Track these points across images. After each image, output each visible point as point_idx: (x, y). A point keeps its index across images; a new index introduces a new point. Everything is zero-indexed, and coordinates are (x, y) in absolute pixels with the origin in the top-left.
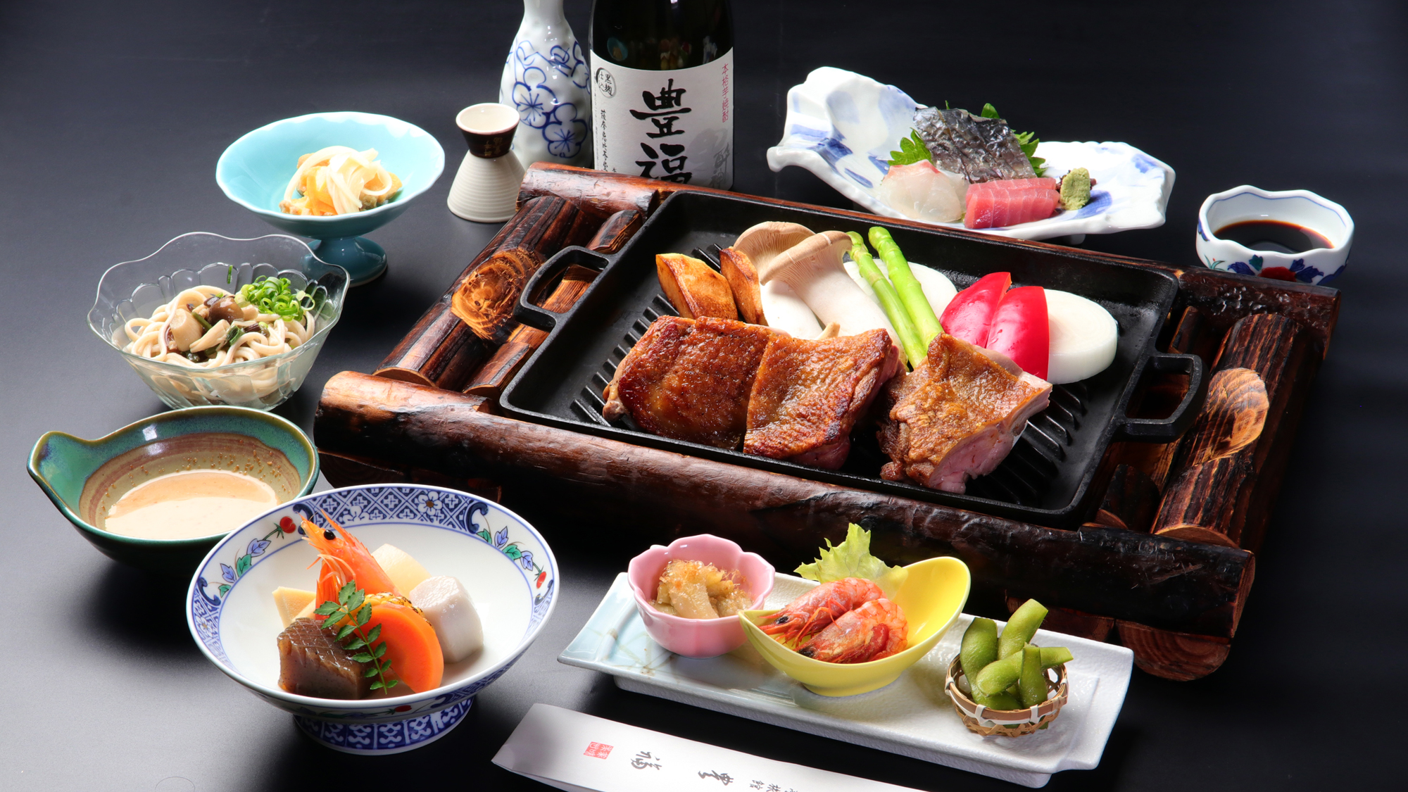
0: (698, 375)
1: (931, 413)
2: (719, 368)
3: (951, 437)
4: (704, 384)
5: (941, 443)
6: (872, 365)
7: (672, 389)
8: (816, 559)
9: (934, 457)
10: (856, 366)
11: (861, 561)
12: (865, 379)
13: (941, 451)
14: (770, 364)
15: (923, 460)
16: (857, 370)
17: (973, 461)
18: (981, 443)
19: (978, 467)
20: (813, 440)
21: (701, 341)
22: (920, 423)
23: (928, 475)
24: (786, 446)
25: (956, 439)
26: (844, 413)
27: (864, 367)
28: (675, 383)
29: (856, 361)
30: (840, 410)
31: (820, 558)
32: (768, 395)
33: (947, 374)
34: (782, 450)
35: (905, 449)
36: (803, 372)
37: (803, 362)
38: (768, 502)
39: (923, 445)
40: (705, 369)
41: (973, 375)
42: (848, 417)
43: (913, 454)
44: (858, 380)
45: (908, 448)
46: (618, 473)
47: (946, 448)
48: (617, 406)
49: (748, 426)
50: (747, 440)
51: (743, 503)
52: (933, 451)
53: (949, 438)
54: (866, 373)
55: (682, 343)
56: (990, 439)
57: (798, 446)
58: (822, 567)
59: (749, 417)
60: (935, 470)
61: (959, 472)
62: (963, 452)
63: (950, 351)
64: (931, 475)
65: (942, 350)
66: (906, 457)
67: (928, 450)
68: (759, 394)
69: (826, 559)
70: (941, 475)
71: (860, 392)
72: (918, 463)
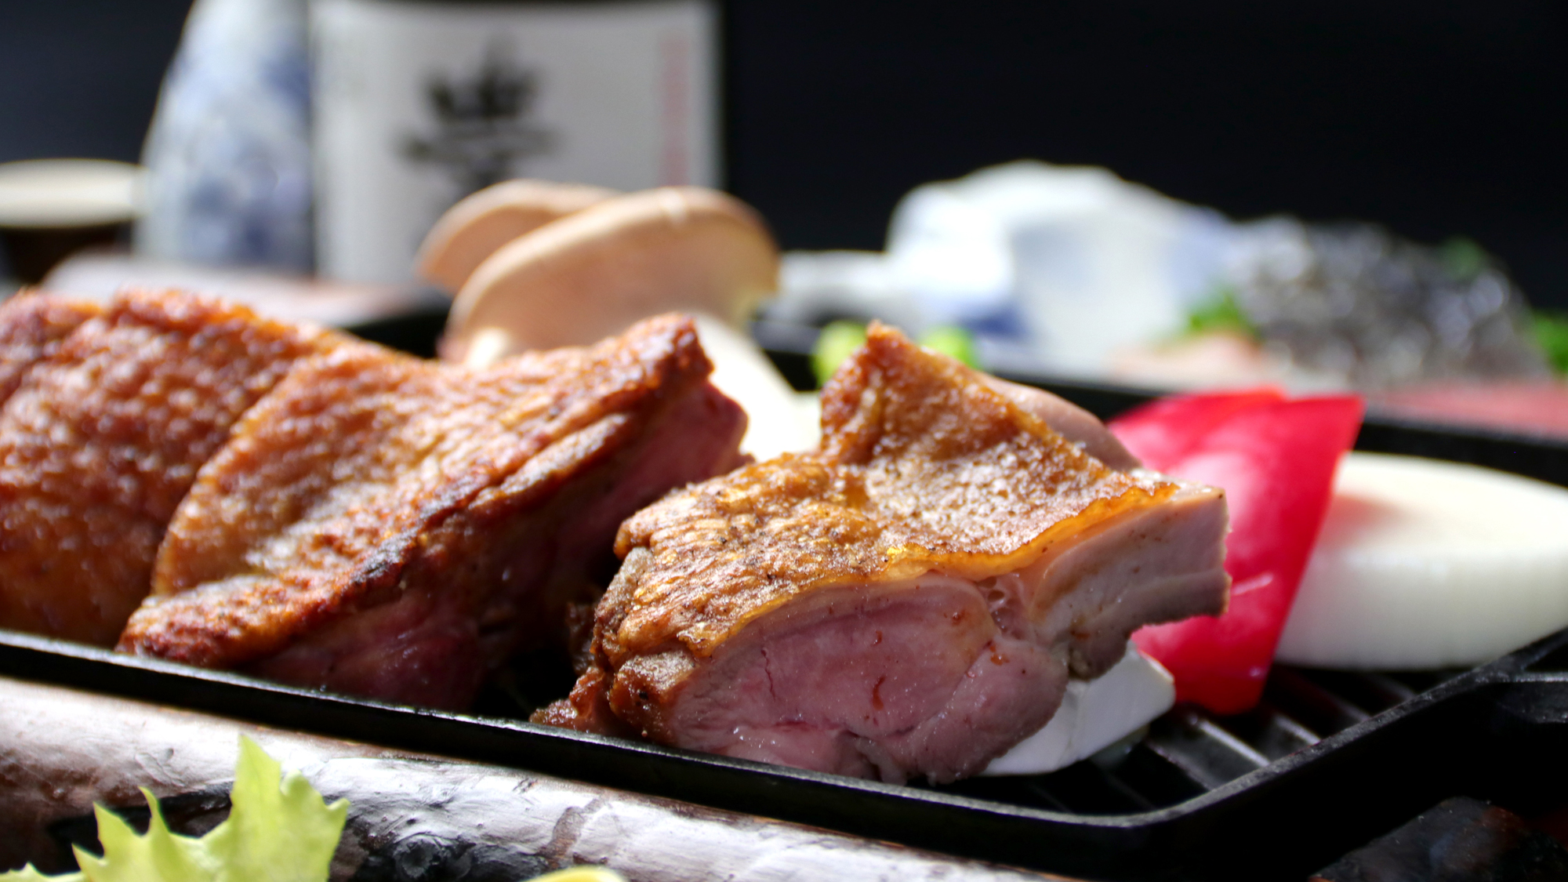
0: (56, 448)
1: (742, 521)
2: (129, 432)
3: (782, 575)
4: (71, 475)
5: (733, 591)
6: (607, 406)
9: (697, 631)
12: (570, 440)
13: (727, 611)
14: (295, 409)
15: (662, 640)
16: (552, 418)
17: (877, 701)
18: (908, 634)
19: (902, 733)
20: (318, 593)
21: (100, 351)
22: (689, 537)
23: (663, 687)
24: (236, 622)
25: (795, 580)
27: (578, 406)
29: (560, 397)
30: (435, 506)
33: (863, 453)
34: (220, 638)
35: (612, 613)
37: (404, 418)
39: (673, 596)
40: (84, 429)
41: (954, 455)
42: (461, 526)
43: (630, 627)
44: (544, 442)
45: (624, 608)
47: (747, 606)
49: (158, 584)
50: (134, 625)
52: (700, 609)
53: (771, 578)
54: (579, 424)
55: (42, 359)
56: (945, 628)
57: (270, 617)
59: (164, 565)
60: (694, 675)
61: (815, 727)
62: (825, 643)
63: (887, 380)
64: (677, 690)
65: (865, 381)
66: (609, 640)
67: (687, 608)
68: (225, 490)
69: (122, 859)
70: (731, 715)
71: (535, 471)
72: (642, 655)
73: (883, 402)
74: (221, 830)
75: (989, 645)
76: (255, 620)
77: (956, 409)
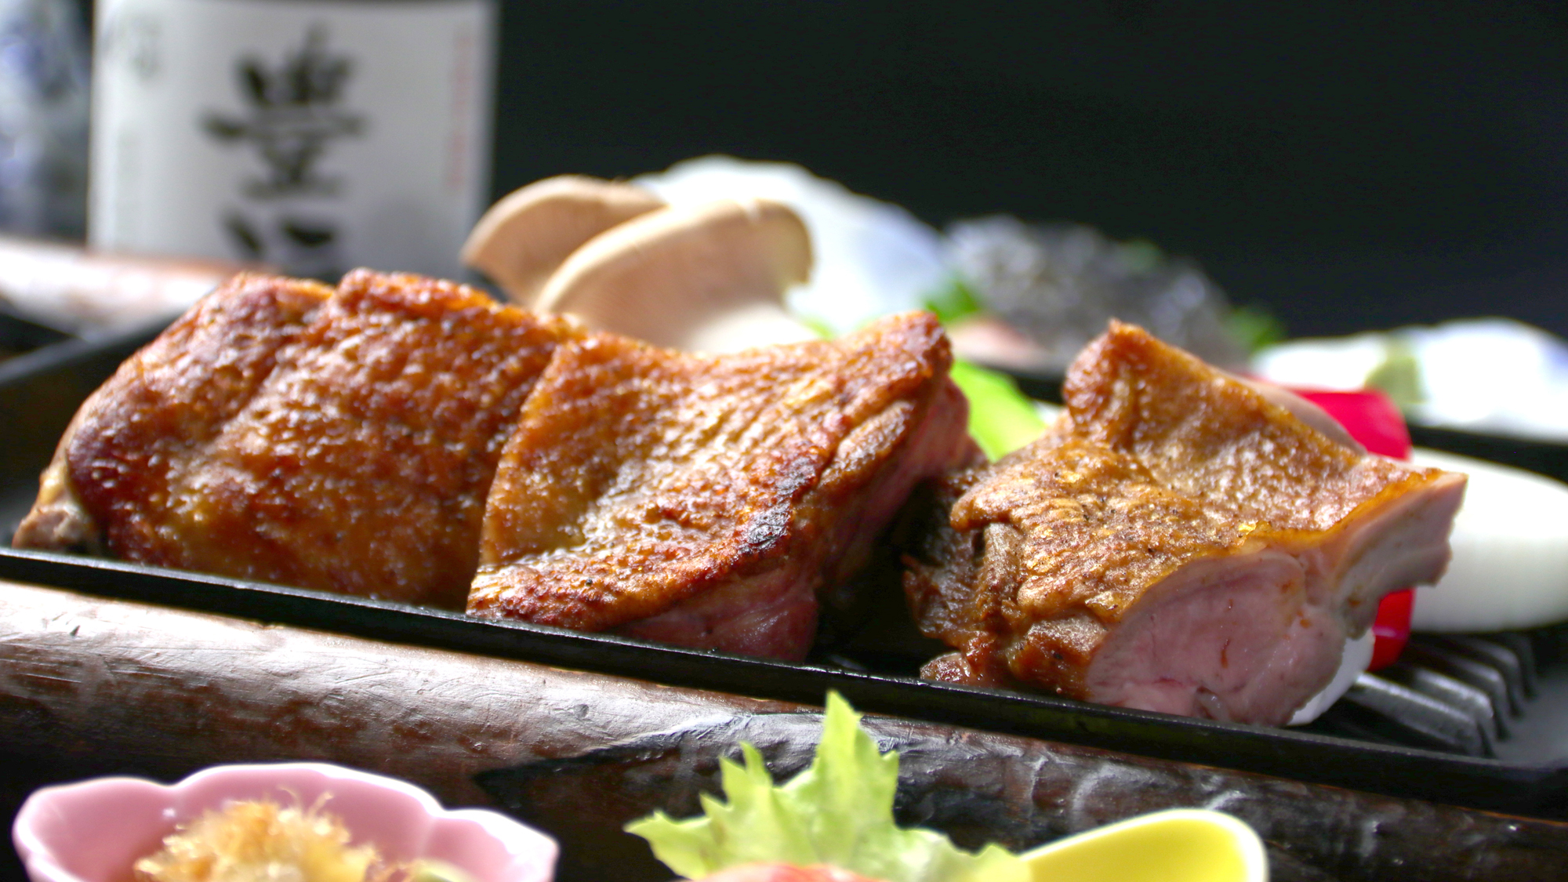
0: (333, 424)
1: (1089, 500)
2: (397, 409)
5: (1124, 562)
6: (894, 393)
7: (247, 463)
8: (709, 802)
9: (1104, 599)
10: (840, 392)
11: (863, 839)
12: (871, 425)
13: (1127, 582)
14: (569, 392)
15: (1067, 607)
16: (844, 403)
17: (1224, 660)
18: (1251, 602)
19: (1237, 689)
20: (701, 564)
21: (350, 333)
22: (1052, 513)
23: (1086, 648)
24: (608, 588)
25: (1173, 555)
26: (803, 490)
27: (864, 394)
28: (255, 443)
29: (840, 385)
30: (788, 483)
32: (555, 470)
33: (1125, 443)
34: (595, 604)
35: (1003, 582)
37: (669, 401)
39: (1068, 567)
40: (355, 406)
42: (816, 501)
43: (1030, 593)
44: (847, 425)
46: (37, 669)
48: (60, 517)
49: (485, 553)
50: (478, 589)
52: (1099, 580)
53: (1153, 552)
54: (871, 410)
55: (288, 340)
56: (1276, 596)
57: (648, 584)
58: (731, 829)
59: (488, 535)
60: (1107, 638)
61: (1180, 684)
62: (1195, 610)
63: (1136, 375)
64: (1094, 651)
65: (1114, 374)
66: (1008, 607)
67: (1086, 578)
68: (527, 464)
69: (744, 807)
70: (1125, 673)
71: (854, 450)
72: (1048, 620)
73: (1137, 394)
75: (1300, 613)
76: (631, 586)
77: (1209, 400)
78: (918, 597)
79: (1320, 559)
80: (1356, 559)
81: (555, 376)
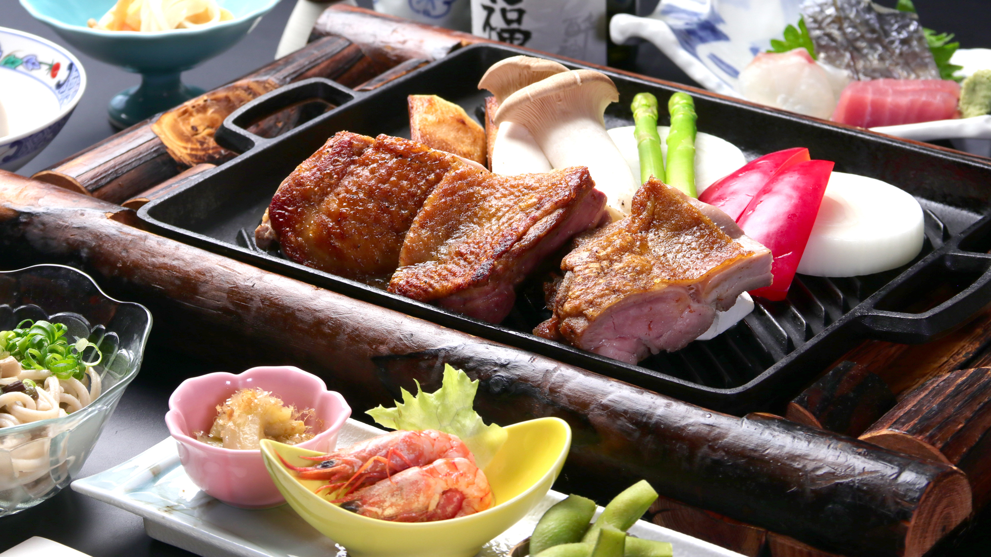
0: (361, 200)
1: (605, 263)
2: (386, 196)
3: (618, 290)
4: (366, 211)
5: (602, 296)
6: (557, 206)
7: (329, 214)
8: (397, 403)
9: (590, 311)
10: (539, 205)
11: (457, 414)
12: (544, 220)
13: (600, 305)
14: (445, 193)
15: (578, 313)
16: (538, 209)
17: (650, 328)
18: (661, 307)
19: (658, 338)
20: (459, 281)
21: (374, 161)
22: (587, 271)
23: (579, 331)
24: (431, 286)
25: (623, 293)
26: (503, 252)
27: (547, 206)
28: (334, 206)
29: (540, 199)
30: (499, 249)
31: (402, 402)
32: (432, 229)
33: (647, 226)
35: (561, 299)
36: (482, 208)
37: (484, 198)
38: (394, 347)
39: (582, 296)
40: (370, 193)
41: (678, 230)
42: (508, 258)
43: (567, 306)
44: (535, 220)
45: (565, 298)
46: (238, 300)
47: (607, 302)
48: (267, 229)
49: (401, 262)
50: (394, 278)
51: (366, 347)
52: (591, 303)
53: (614, 291)
54: (548, 213)
55: (353, 162)
56: (673, 303)
57: (443, 286)
58: (403, 412)
59: (403, 254)
60: (589, 327)
61: (629, 338)
62: (633, 312)
63: (656, 199)
64: (583, 332)
65: (648, 197)
66: (560, 309)
67: (586, 302)
68: (422, 226)
69: (409, 405)
70: (601, 337)
71: (534, 233)
72: (571, 317)
73: (655, 207)
74: (439, 391)
75: (689, 307)
76: (437, 286)
77: (679, 212)
78: (547, 293)
79: (700, 286)
80: (716, 285)
81: (443, 185)
